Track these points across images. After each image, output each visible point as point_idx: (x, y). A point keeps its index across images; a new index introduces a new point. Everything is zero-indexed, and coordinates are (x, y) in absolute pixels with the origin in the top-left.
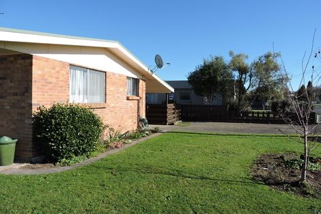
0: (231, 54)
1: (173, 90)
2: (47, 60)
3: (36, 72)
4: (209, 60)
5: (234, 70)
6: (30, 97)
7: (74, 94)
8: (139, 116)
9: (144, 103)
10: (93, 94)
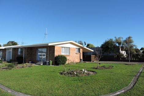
0: (115, 37)
1: (93, 51)
2: (57, 47)
3: (55, 49)
4: (107, 40)
5: (117, 43)
6: (54, 54)
7: (62, 53)
8: (80, 58)
9: (82, 55)
10: (67, 52)
